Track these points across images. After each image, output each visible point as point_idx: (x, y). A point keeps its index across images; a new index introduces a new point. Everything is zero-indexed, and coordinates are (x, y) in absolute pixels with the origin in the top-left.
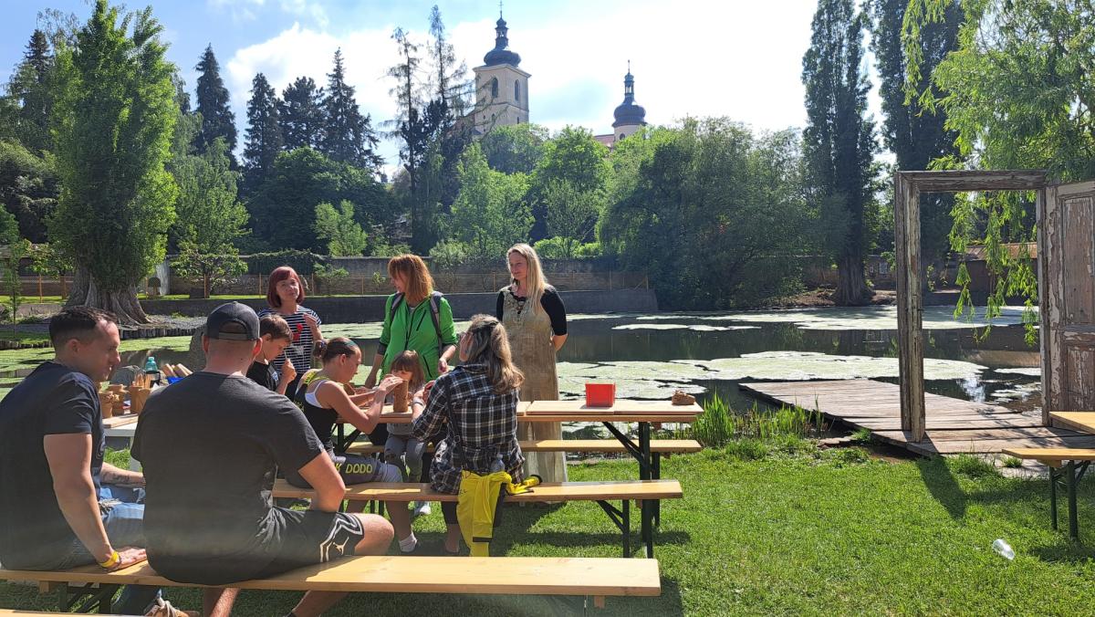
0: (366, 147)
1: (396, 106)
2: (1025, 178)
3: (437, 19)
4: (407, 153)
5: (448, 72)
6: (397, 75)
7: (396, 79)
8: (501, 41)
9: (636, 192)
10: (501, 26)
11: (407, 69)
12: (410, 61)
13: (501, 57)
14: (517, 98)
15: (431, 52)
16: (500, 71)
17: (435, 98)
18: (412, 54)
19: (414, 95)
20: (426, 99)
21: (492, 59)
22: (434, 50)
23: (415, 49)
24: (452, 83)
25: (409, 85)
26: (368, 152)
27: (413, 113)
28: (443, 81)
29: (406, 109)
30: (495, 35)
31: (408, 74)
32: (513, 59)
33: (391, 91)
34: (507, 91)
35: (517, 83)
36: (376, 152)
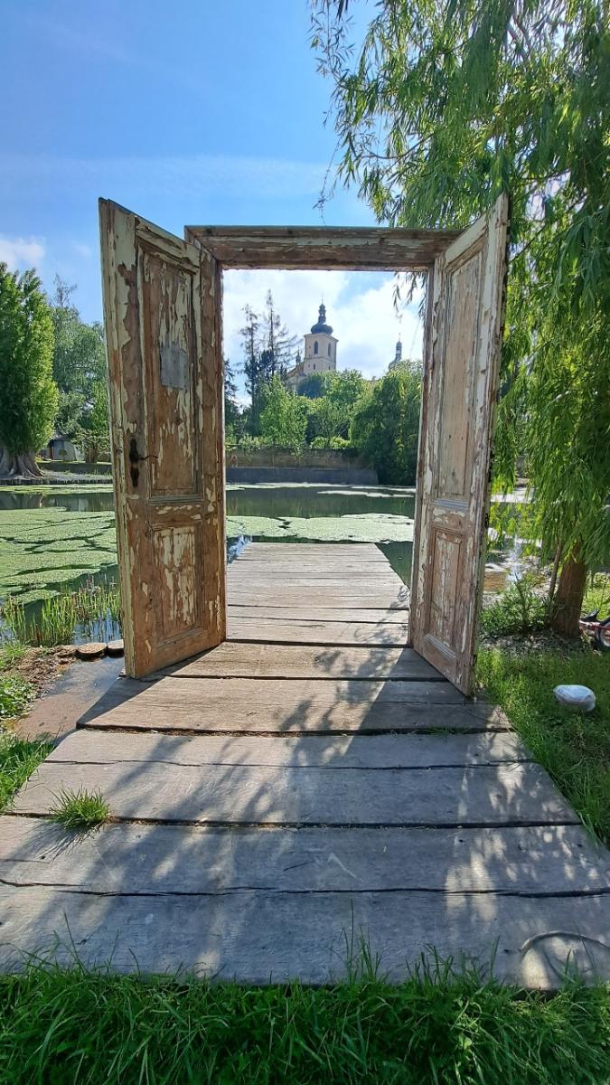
0: (227, 379)
1: (244, 354)
2: (403, 243)
3: (270, 298)
4: (250, 384)
5: (276, 333)
6: (244, 334)
7: (244, 337)
8: (322, 319)
9: (370, 408)
10: (322, 309)
11: (251, 331)
12: (254, 325)
13: (321, 329)
14: (329, 354)
15: (265, 319)
16: (320, 337)
17: (267, 349)
18: (254, 321)
19: (254, 348)
20: (262, 350)
21: (316, 329)
22: (268, 318)
23: (256, 317)
24: (279, 340)
25: (252, 341)
26: (228, 382)
27: (253, 358)
28: (272, 338)
29: (250, 356)
30: (318, 315)
31: (252, 334)
32: (328, 330)
33: (242, 345)
34: (323, 350)
35: (330, 345)
36: (232, 383)
